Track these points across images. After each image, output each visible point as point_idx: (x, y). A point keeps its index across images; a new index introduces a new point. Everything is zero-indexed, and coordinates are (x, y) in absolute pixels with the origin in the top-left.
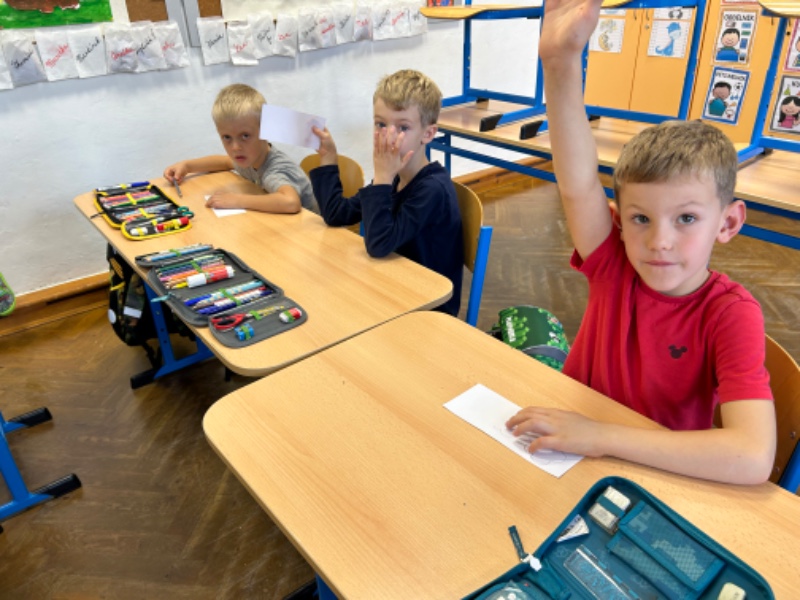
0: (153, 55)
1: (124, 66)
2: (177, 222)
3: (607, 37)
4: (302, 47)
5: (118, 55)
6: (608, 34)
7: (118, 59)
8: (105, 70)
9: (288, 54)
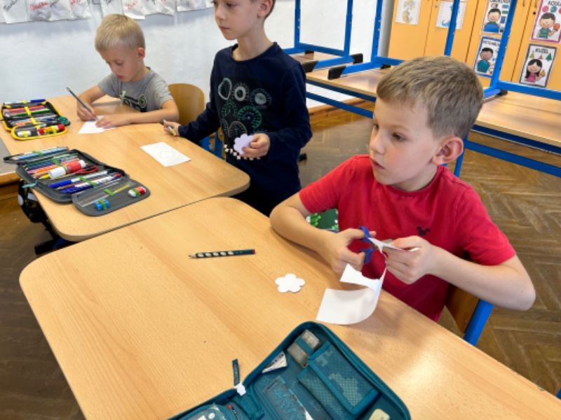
0: (63, 8)
1: (40, 15)
2: (55, 128)
3: (408, 13)
4: (179, 9)
5: (37, 7)
6: (409, 11)
7: (36, 10)
8: (26, 18)
9: (168, 13)
